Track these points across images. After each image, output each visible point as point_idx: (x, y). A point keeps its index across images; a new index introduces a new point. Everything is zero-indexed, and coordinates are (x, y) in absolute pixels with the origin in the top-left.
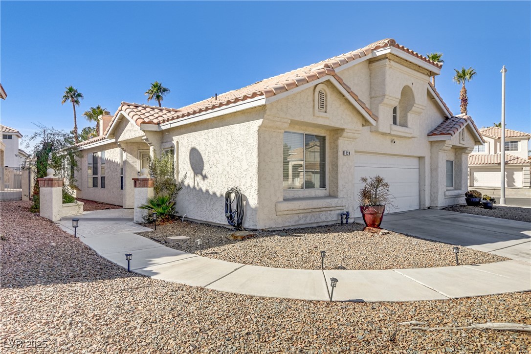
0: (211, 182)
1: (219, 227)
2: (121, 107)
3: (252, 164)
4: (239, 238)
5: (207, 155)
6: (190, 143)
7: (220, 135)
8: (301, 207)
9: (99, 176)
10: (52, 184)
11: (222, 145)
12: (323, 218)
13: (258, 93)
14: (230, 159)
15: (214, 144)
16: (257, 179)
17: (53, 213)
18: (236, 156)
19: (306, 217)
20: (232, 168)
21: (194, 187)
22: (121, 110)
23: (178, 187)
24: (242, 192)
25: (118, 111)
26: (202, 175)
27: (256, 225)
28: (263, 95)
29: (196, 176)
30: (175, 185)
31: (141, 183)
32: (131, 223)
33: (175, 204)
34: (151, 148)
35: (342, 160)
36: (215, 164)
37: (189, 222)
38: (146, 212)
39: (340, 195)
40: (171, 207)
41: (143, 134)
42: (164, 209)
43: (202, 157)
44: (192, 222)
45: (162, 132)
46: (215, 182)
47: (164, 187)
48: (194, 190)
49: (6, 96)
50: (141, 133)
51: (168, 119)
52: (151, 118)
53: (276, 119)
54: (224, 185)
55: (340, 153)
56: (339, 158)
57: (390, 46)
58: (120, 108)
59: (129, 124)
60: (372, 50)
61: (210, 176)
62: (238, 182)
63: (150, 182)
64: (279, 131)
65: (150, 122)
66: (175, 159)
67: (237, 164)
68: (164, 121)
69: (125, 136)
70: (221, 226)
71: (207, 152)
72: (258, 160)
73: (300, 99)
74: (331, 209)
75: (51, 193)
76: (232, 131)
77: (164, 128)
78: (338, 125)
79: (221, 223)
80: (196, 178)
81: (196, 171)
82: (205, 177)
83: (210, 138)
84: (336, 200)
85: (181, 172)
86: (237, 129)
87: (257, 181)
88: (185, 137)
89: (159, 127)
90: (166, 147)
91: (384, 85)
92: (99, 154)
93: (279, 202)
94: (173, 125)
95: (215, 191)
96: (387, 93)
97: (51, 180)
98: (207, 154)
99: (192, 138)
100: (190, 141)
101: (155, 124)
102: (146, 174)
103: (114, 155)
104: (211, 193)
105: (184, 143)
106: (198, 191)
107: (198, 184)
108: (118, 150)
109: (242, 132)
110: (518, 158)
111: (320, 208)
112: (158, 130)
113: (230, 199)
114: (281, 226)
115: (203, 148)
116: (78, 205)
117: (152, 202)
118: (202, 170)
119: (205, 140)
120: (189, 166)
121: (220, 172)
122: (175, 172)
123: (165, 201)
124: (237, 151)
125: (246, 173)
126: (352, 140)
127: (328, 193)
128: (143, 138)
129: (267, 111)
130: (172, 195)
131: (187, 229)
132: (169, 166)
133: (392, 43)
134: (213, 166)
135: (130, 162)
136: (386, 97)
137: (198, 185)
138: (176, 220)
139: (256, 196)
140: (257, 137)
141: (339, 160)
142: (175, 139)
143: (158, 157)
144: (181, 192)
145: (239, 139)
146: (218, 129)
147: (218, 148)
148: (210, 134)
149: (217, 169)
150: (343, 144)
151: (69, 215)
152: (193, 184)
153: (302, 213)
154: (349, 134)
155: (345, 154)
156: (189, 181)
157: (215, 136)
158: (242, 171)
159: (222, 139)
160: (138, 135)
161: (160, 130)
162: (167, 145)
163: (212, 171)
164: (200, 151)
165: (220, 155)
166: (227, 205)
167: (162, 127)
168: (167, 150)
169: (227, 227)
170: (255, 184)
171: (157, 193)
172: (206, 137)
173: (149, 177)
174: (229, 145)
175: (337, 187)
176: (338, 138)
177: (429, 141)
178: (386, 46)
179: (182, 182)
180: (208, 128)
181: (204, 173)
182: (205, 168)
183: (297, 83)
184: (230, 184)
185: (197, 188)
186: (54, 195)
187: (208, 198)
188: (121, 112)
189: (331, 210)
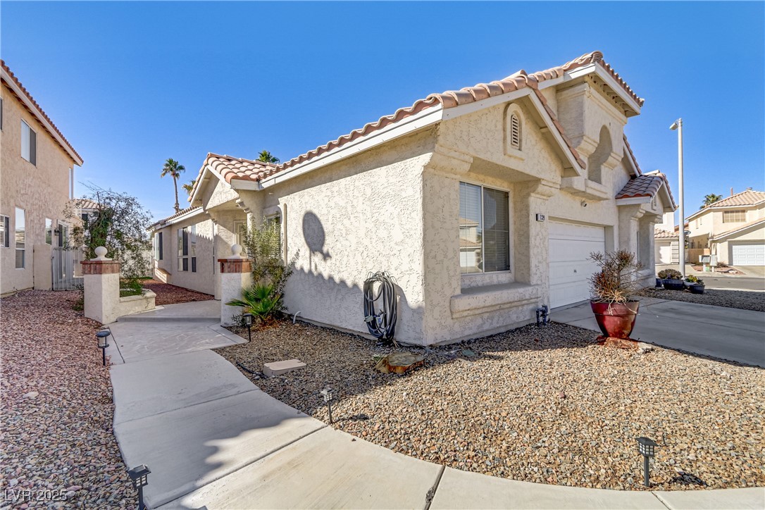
0: (338, 263)
1: (352, 335)
2: (206, 160)
3: (412, 232)
4: (399, 371)
5: (330, 222)
6: (304, 206)
7: (352, 188)
8: (488, 304)
9: (189, 257)
10: (101, 269)
11: (355, 203)
12: (514, 317)
13: (428, 102)
14: (370, 225)
15: (342, 203)
16: (421, 258)
17: (103, 311)
18: (381, 219)
19: (492, 318)
20: (374, 241)
21: (310, 272)
22: (208, 164)
23: (287, 270)
24: (394, 282)
25: (203, 166)
26: (322, 252)
27: (420, 339)
28: (439, 102)
29: (312, 254)
30: (282, 269)
31: (232, 266)
32: (216, 327)
33: (282, 296)
34: (249, 216)
35: (535, 227)
36: (344, 235)
37: (304, 324)
38: (238, 311)
39: (534, 280)
40: (277, 302)
41: (236, 195)
42: (265, 307)
43: (321, 225)
44: (308, 324)
45: (264, 192)
46: (344, 263)
47: (267, 272)
48: (310, 277)
49: (83, 162)
50: (234, 195)
51: (271, 171)
52: (248, 173)
53: (453, 154)
54: (360, 268)
55: (532, 218)
56: (530, 224)
57: (594, 62)
58: (205, 162)
59: (219, 184)
60: (565, 70)
61: (337, 255)
62: (385, 263)
63: (245, 265)
64: (454, 176)
65: (246, 178)
66: (282, 230)
67: (383, 233)
68: (265, 176)
69: (215, 200)
70: (356, 334)
71: (330, 217)
72: (424, 225)
73: (486, 125)
74: (524, 302)
75: (100, 282)
76: (372, 179)
77: (265, 185)
78: (534, 173)
79: (355, 329)
80: (313, 258)
81: (313, 247)
82: (326, 256)
83: (336, 194)
84: (530, 289)
85: (290, 249)
86: (381, 176)
87: (421, 261)
88: (297, 198)
89: (259, 185)
90: (270, 213)
91: (582, 121)
92: (189, 229)
93: (456, 297)
94: (279, 180)
95: (345, 278)
96: (586, 133)
97: (100, 263)
98: (330, 219)
99: (306, 198)
100: (304, 202)
101: (253, 180)
102: (240, 253)
103: (206, 229)
104: (337, 280)
105: (294, 206)
106: (317, 277)
107: (316, 266)
108: (210, 222)
109: (392, 180)
110: (664, 231)
111: (510, 303)
112: (258, 189)
113: (372, 291)
114: (459, 337)
115: (325, 211)
116: (147, 298)
117: (246, 294)
118: (322, 244)
119: (326, 199)
120: (303, 239)
121: (353, 248)
122: (283, 248)
123: (267, 293)
124: (382, 211)
125: (399, 248)
126: (545, 198)
127: (513, 278)
128: (237, 201)
129: (440, 138)
130: (278, 283)
131: (301, 341)
132: (273, 239)
133: (598, 58)
134: (341, 238)
135: (222, 237)
136: (585, 138)
137: (316, 268)
138: (285, 320)
139: (419, 288)
140: (421, 185)
141: (530, 228)
142: (282, 201)
143: (258, 228)
144: (290, 279)
145: (385, 191)
146: (348, 178)
147: (349, 209)
148: (335, 189)
149: (348, 243)
150: (536, 203)
151: (131, 313)
152: (309, 266)
153: (487, 312)
154: (546, 187)
155: (539, 219)
156: (303, 263)
157: (343, 190)
158: (392, 244)
159: (356, 193)
160: (230, 198)
161: (261, 189)
162: (271, 211)
163: (339, 245)
164: (319, 216)
165: (353, 219)
166: (366, 300)
167: (263, 185)
168: (271, 218)
169: (366, 337)
170: (418, 267)
171: (256, 280)
172: (329, 193)
173: (244, 257)
174: (368, 203)
175: (529, 269)
176: (528, 195)
177: (617, 206)
178: (587, 62)
179: (293, 264)
180: (331, 180)
181: (325, 249)
182: (327, 242)
183: (489, 91)
184: (370, 266)
185: (315, 273)
186: (105, 286)
187: (332, 289)
188: (208, 167)
189: (523, 305)
